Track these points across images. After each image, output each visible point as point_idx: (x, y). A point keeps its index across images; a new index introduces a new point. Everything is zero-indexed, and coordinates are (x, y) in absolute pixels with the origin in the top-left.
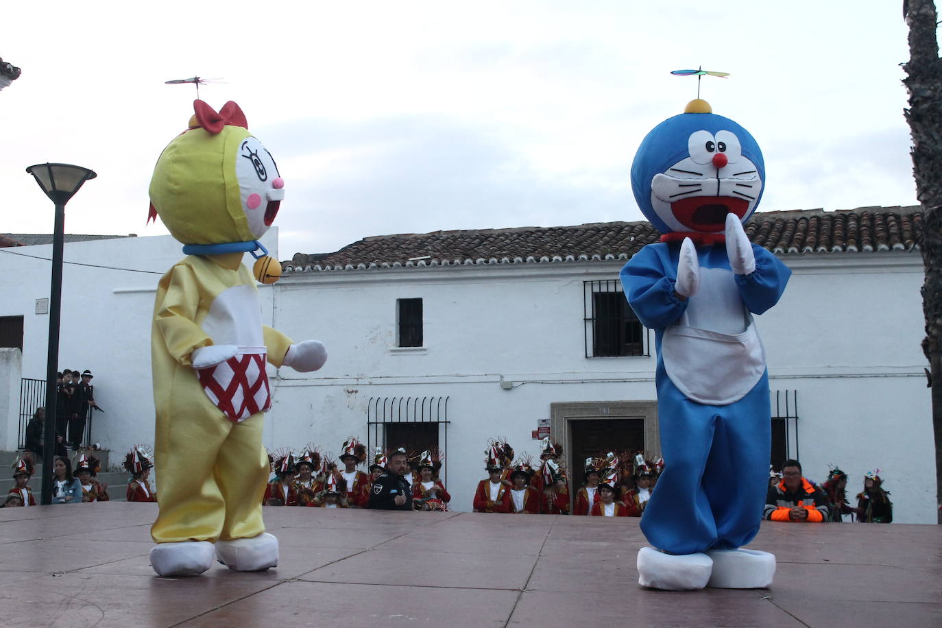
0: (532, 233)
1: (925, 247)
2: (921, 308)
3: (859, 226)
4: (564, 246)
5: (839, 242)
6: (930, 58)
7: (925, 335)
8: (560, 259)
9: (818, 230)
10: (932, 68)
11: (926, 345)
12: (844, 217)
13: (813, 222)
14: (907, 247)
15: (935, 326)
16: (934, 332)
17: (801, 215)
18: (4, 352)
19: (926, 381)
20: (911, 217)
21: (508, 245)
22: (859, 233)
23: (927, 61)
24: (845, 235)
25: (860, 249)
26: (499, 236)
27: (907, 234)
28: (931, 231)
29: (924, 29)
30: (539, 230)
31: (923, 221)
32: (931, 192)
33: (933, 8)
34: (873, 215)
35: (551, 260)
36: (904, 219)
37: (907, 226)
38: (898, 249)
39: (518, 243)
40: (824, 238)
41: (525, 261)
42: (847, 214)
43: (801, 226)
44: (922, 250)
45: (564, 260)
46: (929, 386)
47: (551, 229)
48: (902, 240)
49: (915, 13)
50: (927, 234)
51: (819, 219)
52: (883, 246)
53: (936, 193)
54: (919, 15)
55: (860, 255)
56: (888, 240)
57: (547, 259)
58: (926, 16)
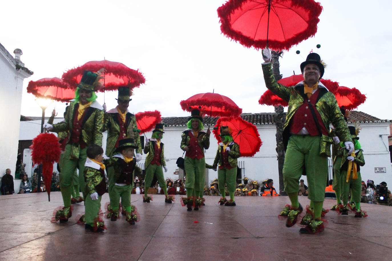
0: (174, 119)
1: (277, 124)
2: (276, 139)
3: (261, 118)
4: (183, 122)
5: (255, 122)
6: (278, 75)
7: (277, 146)
8: (182, 126)
9: (250, 118)
10: (278, 78)
11: (277, 149)
12: (257, 115)
13: (249, 116)
14: (272, 124)
15: (279, 144)
16: (279, 146)
17: (246, 115)
18: (28, 150)
19: (277, 158)
20: (274, 116)
21: (167, 121)
22: (260, 119)
23: (277, 75)
24: (257, 120)
25: (261, 124)
26: (165, 119)
27: (273, 120)
28: (278, 119)
29: (276, 67)
30: (177, 118)
31: (276, 117)
32: (278, 109)
33: (278, 62)
34: (264, 115)
35: (179, 126)
36: (272, 116)
37: (273, 118)
38: (270, 124)
39: (170, 121)
40: (251, 121)
41: (172, 126)
42: (258, 114)
43: (246, 117)
44: (276, 124)
45: (183, 126)
46: (277, 160)
47: (179, 118)
48: (271, 122)
49: (274, 63)
50: (277, 120)
51: (250, 116)
52: (266, 123)
53: (279, 109)
54: (275, 63)
55: (261, 125)
56: (268, 122)
57: (178, 126)
58: (276, 64)
